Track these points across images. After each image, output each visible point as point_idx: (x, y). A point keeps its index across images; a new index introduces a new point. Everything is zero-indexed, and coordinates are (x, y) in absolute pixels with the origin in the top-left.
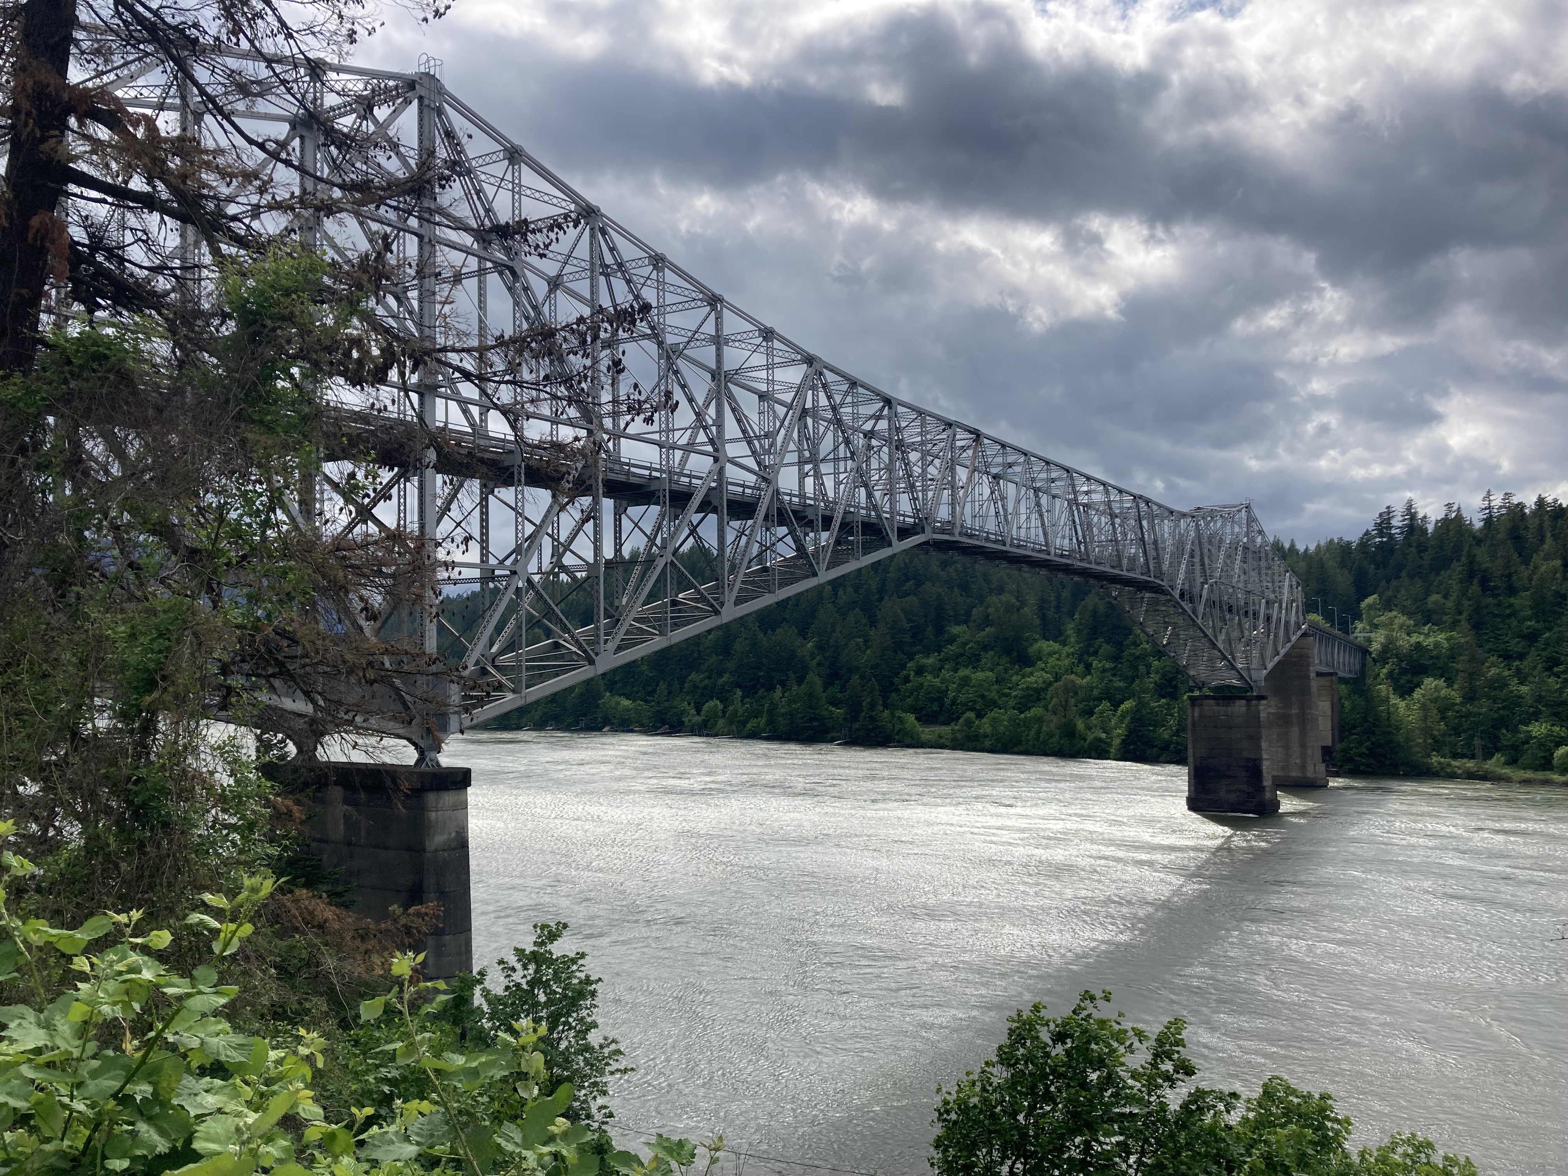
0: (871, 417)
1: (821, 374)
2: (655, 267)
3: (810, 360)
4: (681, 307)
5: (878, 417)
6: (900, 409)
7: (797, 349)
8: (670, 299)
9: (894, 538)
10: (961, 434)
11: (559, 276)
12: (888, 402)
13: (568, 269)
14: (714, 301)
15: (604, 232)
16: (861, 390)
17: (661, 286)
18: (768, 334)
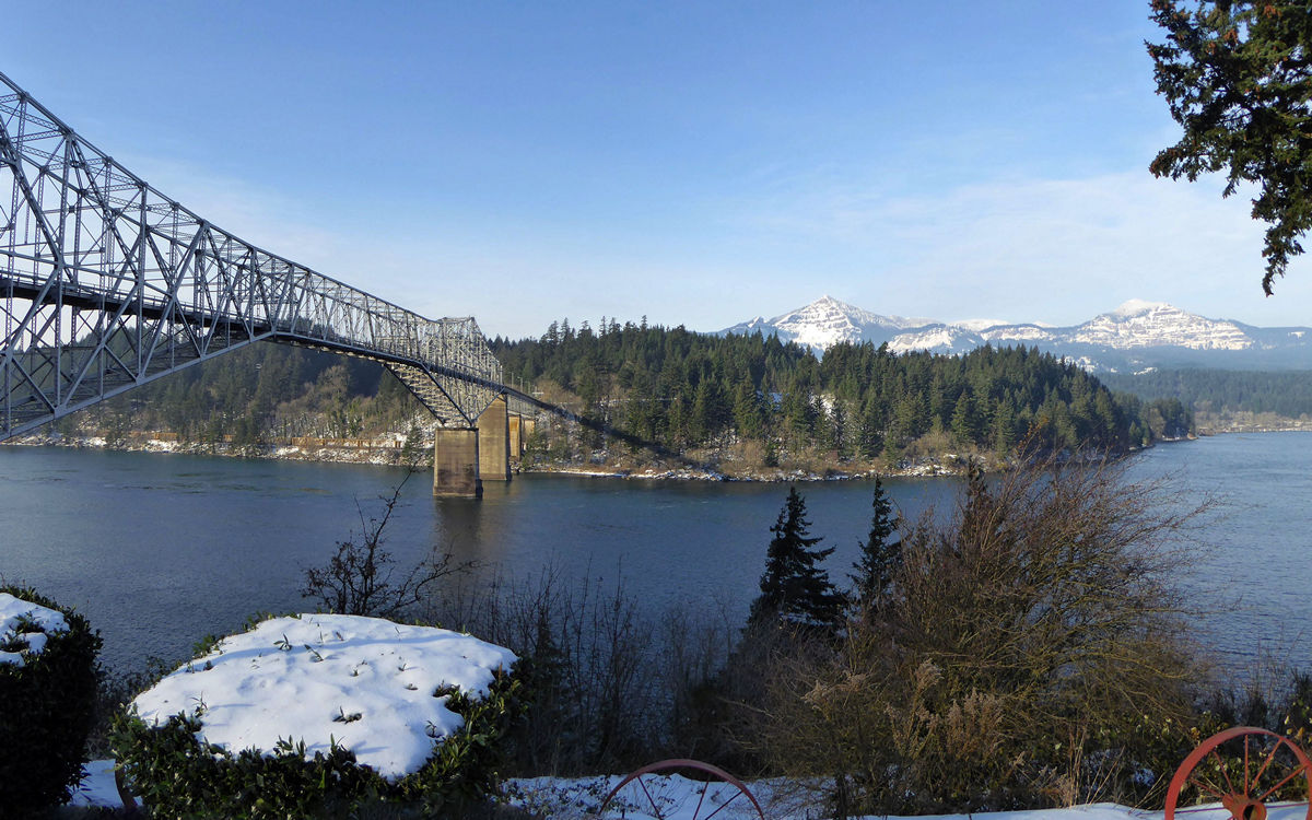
0: (241, 257)
1: (208, 231)
2: (106, 165)
3: (201, 222)
4: (119, 188)
5: (246, 258)
6: (259, 254)
7: (193, 216)
8: (113, 182)
9: (251, 335)
10: (297, 270)
11: (47, 166)
12: (251, 249)
13: (52, 162)
14: (142, 185)
15: (74, 143)
16: (234, 241)
17: (108, 175)
18: (175, 206)
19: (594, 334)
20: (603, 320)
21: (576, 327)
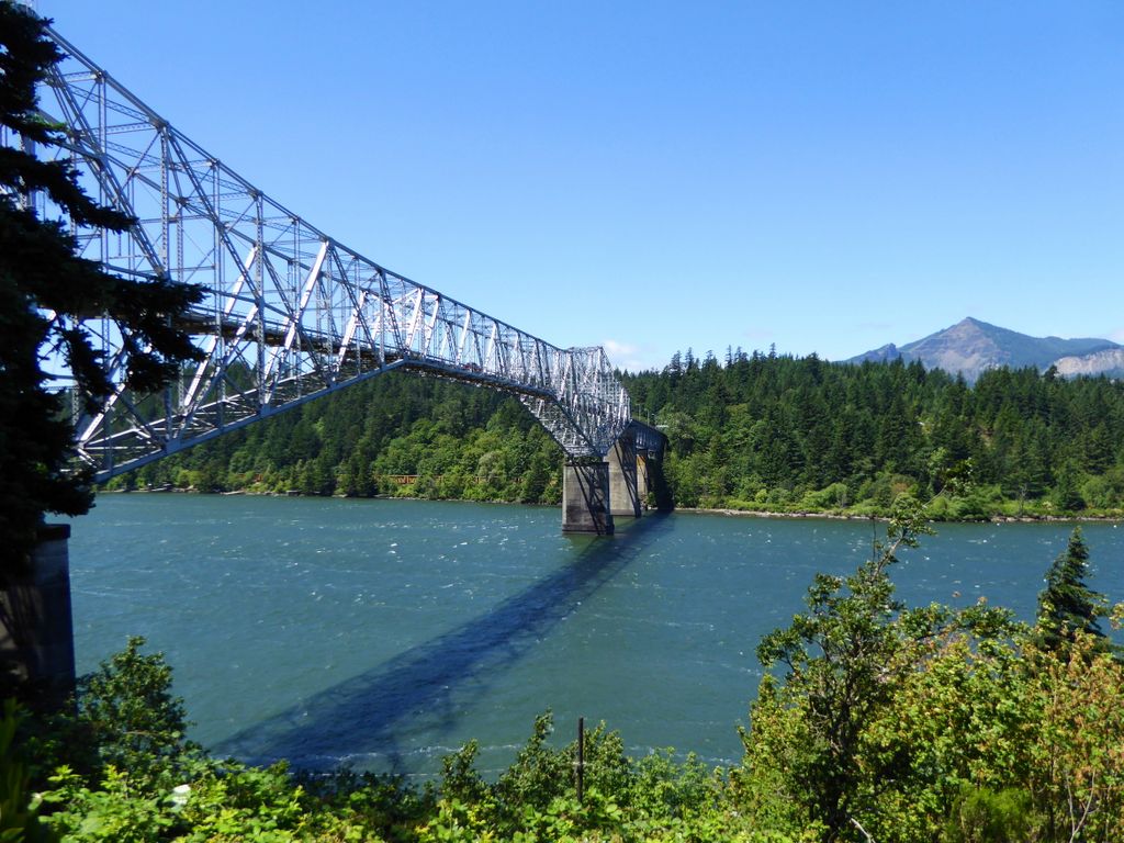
0: (368, 280)
1: (334, 250)
2: (212, 167)
3: (327, 240)
4: (231, 197)
5: (372, 280)
6: (388, 276)
7: (318, 232)
8: (223, 190)
9: (383, 362)
10: (428, 295)
11: (137, 167)
12: (381, 271)
13: (144, 163)
14: (256, 195)
15: (172, 140)
16: (361, 261)
17: (216, 181)
18: (296, 220)
19: (718, 364)
20: (730, 349)
21: (701, 357)
